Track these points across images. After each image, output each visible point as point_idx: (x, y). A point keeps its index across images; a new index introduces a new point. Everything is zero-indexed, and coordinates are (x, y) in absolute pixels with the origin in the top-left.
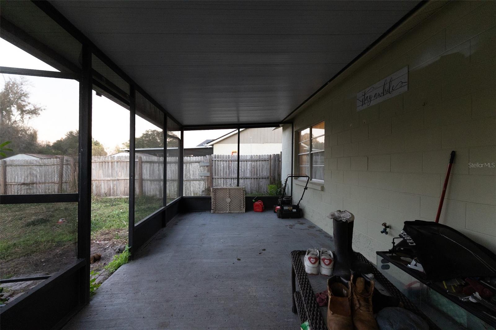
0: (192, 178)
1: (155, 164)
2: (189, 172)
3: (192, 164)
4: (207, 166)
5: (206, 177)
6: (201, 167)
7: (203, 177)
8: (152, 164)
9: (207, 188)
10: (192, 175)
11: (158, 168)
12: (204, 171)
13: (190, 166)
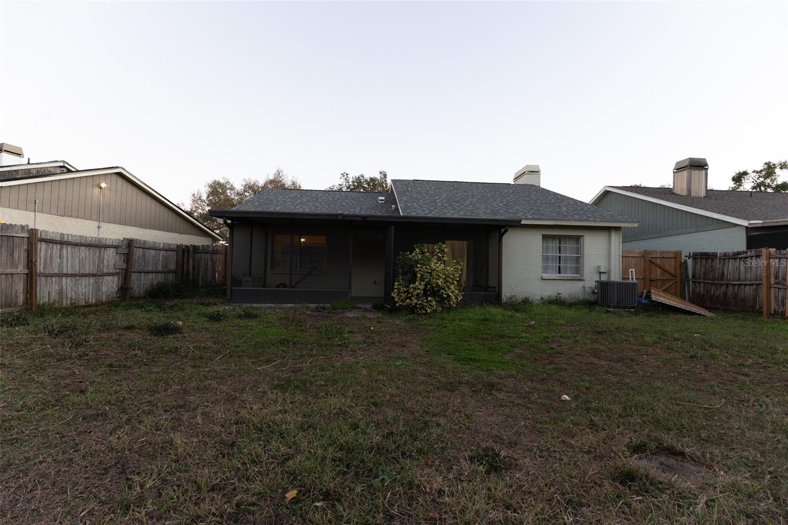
0: (105, 271)
1: (55, 246)
2: (103, 261)
3: (107, 250)
4: (123, 254)
5: (121, 270)
6: (117, 255)
7: (118, 271)
8: (51, 245)
9: (120, 286)
10: (105, 267)
11: (60, 254)
12: (119, 262)
13: (104, 253)
